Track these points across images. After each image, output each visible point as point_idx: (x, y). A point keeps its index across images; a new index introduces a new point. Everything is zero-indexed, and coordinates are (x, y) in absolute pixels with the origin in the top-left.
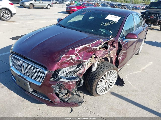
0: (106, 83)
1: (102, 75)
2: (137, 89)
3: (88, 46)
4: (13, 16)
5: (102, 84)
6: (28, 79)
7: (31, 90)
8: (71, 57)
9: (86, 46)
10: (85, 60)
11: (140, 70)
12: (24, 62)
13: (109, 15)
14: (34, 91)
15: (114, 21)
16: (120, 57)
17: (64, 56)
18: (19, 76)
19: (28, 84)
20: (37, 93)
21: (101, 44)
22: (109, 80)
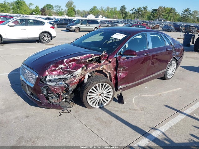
0: (100, 97)
1: (92, 86)
2: (137, 108)
3: (77, 59)
4: (53, 39)
5: (93, 95)
6: (27, 83)
7: (29, 93)
8: (59, 67)
9: (75, 58)
10: (74, 71)
11: (157, 94)
12: (26, 69)
13: (117, 34)
14: (32, 94)
15: (117, 39)
16: (119, 73)
17: (53, 65)
18: (23, 81)
19: (27, 86)
20: (33, 95)
21: (91, 57)
22: (103, 93)
